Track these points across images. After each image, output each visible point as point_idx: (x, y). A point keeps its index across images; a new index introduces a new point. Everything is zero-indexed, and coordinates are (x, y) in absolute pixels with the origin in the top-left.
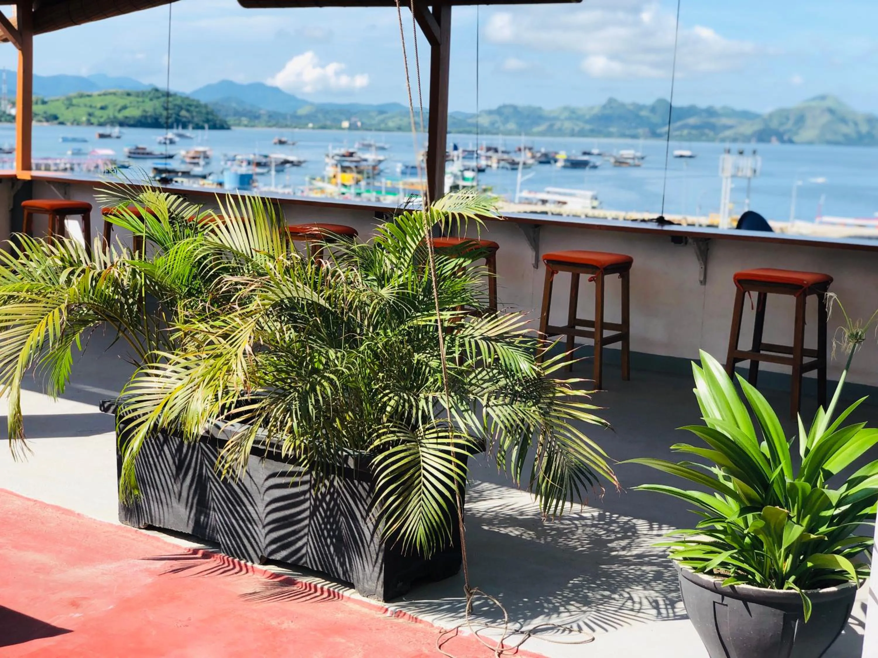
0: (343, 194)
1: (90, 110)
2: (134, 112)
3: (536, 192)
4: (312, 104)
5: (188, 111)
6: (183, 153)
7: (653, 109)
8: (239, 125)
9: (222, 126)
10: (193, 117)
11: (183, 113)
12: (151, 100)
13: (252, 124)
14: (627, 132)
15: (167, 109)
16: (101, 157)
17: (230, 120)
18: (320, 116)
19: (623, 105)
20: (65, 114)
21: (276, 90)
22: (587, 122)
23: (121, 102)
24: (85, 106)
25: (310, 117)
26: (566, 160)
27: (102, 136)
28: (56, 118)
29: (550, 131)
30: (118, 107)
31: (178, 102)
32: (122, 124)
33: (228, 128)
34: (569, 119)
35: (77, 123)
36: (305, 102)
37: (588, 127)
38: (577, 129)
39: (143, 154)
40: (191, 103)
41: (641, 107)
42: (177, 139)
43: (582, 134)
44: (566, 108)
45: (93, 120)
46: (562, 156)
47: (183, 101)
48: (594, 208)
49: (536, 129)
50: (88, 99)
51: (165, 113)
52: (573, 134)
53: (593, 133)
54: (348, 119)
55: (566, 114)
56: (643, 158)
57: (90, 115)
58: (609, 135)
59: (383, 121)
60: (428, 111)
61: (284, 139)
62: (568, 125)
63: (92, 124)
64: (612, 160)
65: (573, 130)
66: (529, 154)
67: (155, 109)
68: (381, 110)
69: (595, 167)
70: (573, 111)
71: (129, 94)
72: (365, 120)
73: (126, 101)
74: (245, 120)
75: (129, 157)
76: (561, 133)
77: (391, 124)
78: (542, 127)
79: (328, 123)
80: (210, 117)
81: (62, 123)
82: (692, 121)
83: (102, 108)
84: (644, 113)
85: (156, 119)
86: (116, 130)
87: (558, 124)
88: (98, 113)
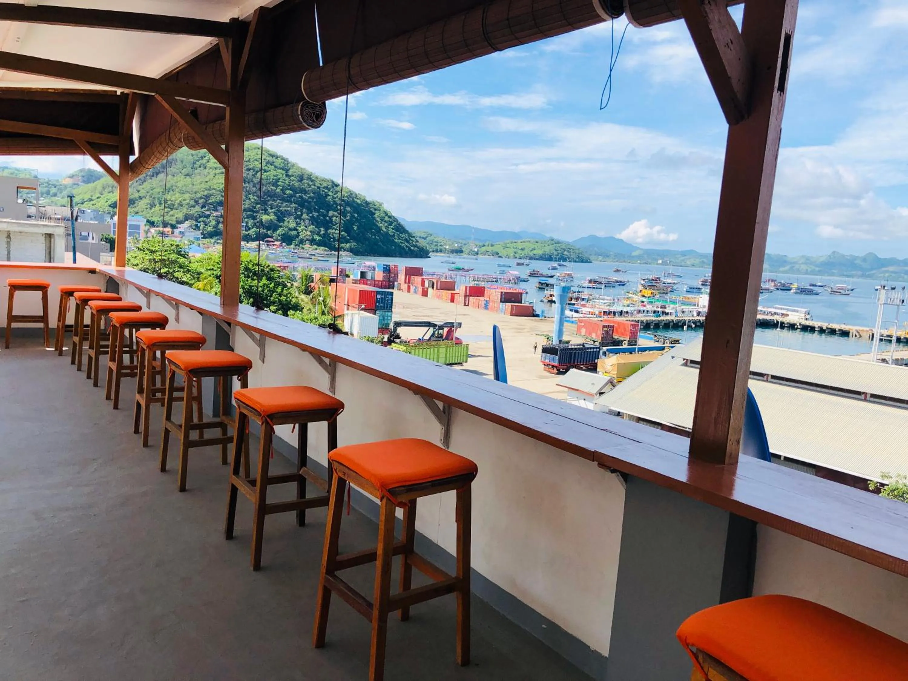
0: (643, 302)
1: (516, 250)
2: (539, 252)
3: (768, 307)
4: (641, 249)
5: (568, 251)
6: (558, 274)
7: (864, 259)
8: (597, 260)
9: (588, 261)
10: (570, 255)
11: (566, 253)
12: (549, 245)
13: (605, 259)
14: (845, 273)
15: (556, 250)
16: (512, 275)
17: (592, 258)
18: (645, 256)
19: (843, 256)
20: (502, 252)
21: (622, 240)
22: (817, 266)
23: (533, 246)
24: (513, 248)
25: (639, 257)
26: (798, 289)
27: (518, 264)
28: (497, 254)
29: (792, 270)
30: (531, 249)
31: (563, 247)
32: (531, 258)
33: (591, 262)
34: (805, 263)
35: (508, 257)
36: (637, 248)
37: (817, 269)
38: (809, 270)
39: (537, 274)
40: (570, 247)
41: (856, 258)
42: (558, 267)
43: (813, 273)
44: (803, 256)
45: (517, 256)
46: (795, 286)
47: (565, 246)
48: (807, 319)
49: (781, 269)
50: (515, 244)
51: (555, 253)
52: (806, 273)
53: (820, 273)
54: (662, 259)
55: (803, 260)
56: (852, 290)
57: (515, 253)
58: (832, 275)
59: (683, 260)
60: (712, 255)
61: (619, 269)
62: (804, 267)
63: (516, 258)
64: (830, 290)
65: (807, 270)
66: (773, 284)
67: (550, 250)
68: (684, 254)
69: (817, 294)
70: (808, 259)
71: (537, 242)
72: (672, 260)
73: (535, 246)
74: (600, 258)
75: (530, 276)
76: (799, 271)
77: (688, 263)
78: (787, 268)
79: (650, 261)
80: (580, 255)
81: (500, 257)
82: (891, 269)
83: (522, 249)
84: (858, 262)
85: (550, 256)
86: (527, 261)
87: (797, 266)
88: (520, 252)
